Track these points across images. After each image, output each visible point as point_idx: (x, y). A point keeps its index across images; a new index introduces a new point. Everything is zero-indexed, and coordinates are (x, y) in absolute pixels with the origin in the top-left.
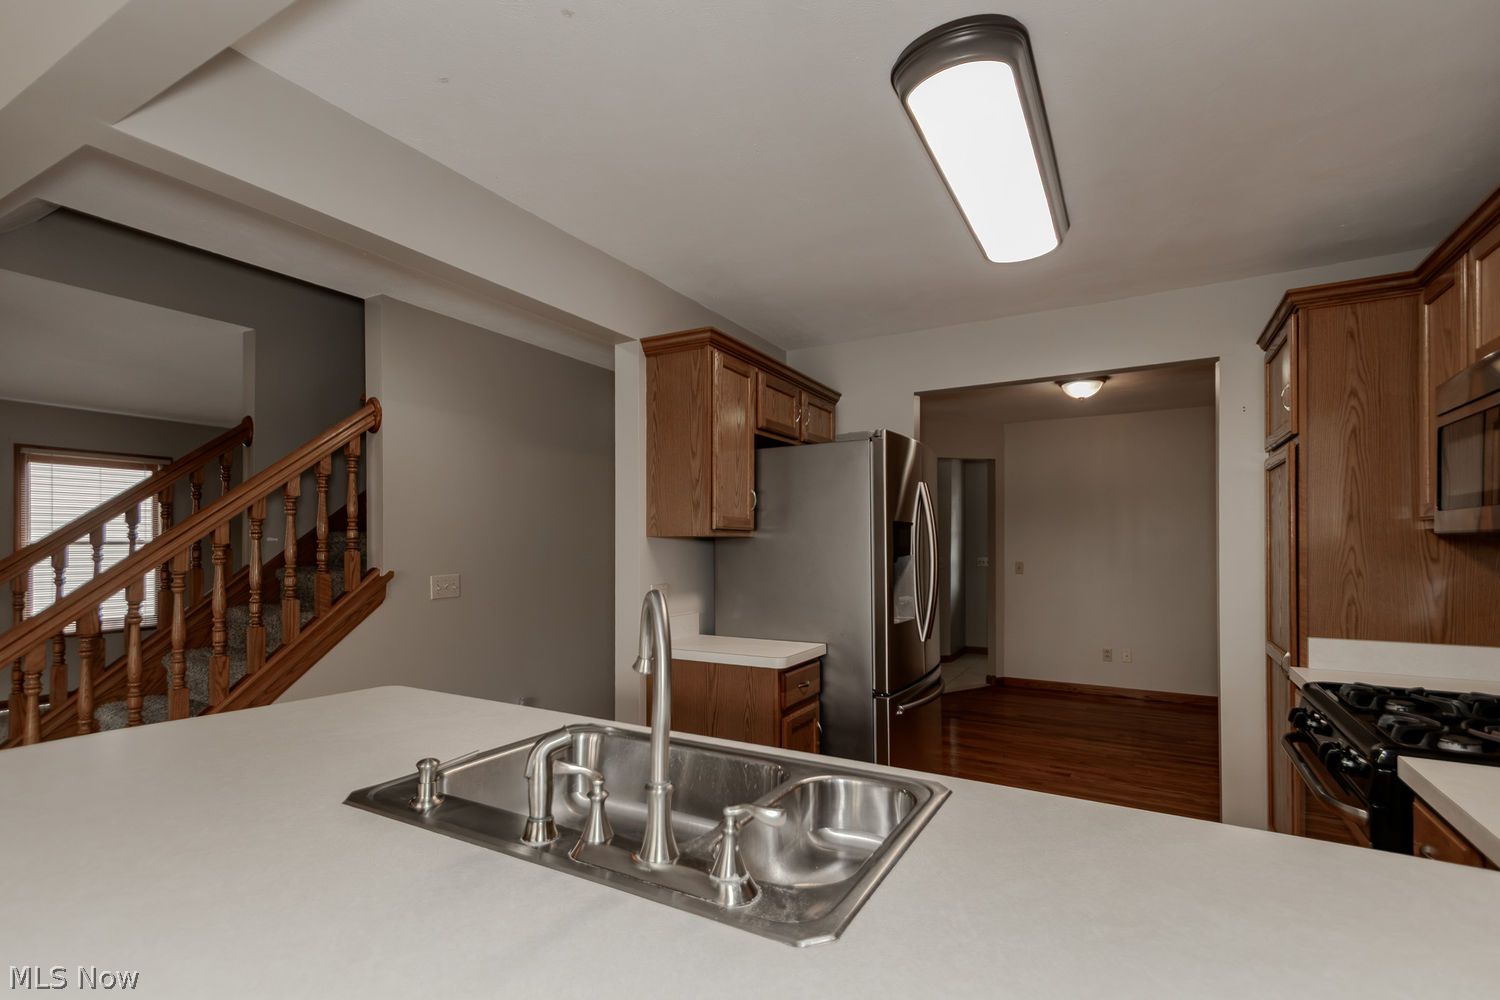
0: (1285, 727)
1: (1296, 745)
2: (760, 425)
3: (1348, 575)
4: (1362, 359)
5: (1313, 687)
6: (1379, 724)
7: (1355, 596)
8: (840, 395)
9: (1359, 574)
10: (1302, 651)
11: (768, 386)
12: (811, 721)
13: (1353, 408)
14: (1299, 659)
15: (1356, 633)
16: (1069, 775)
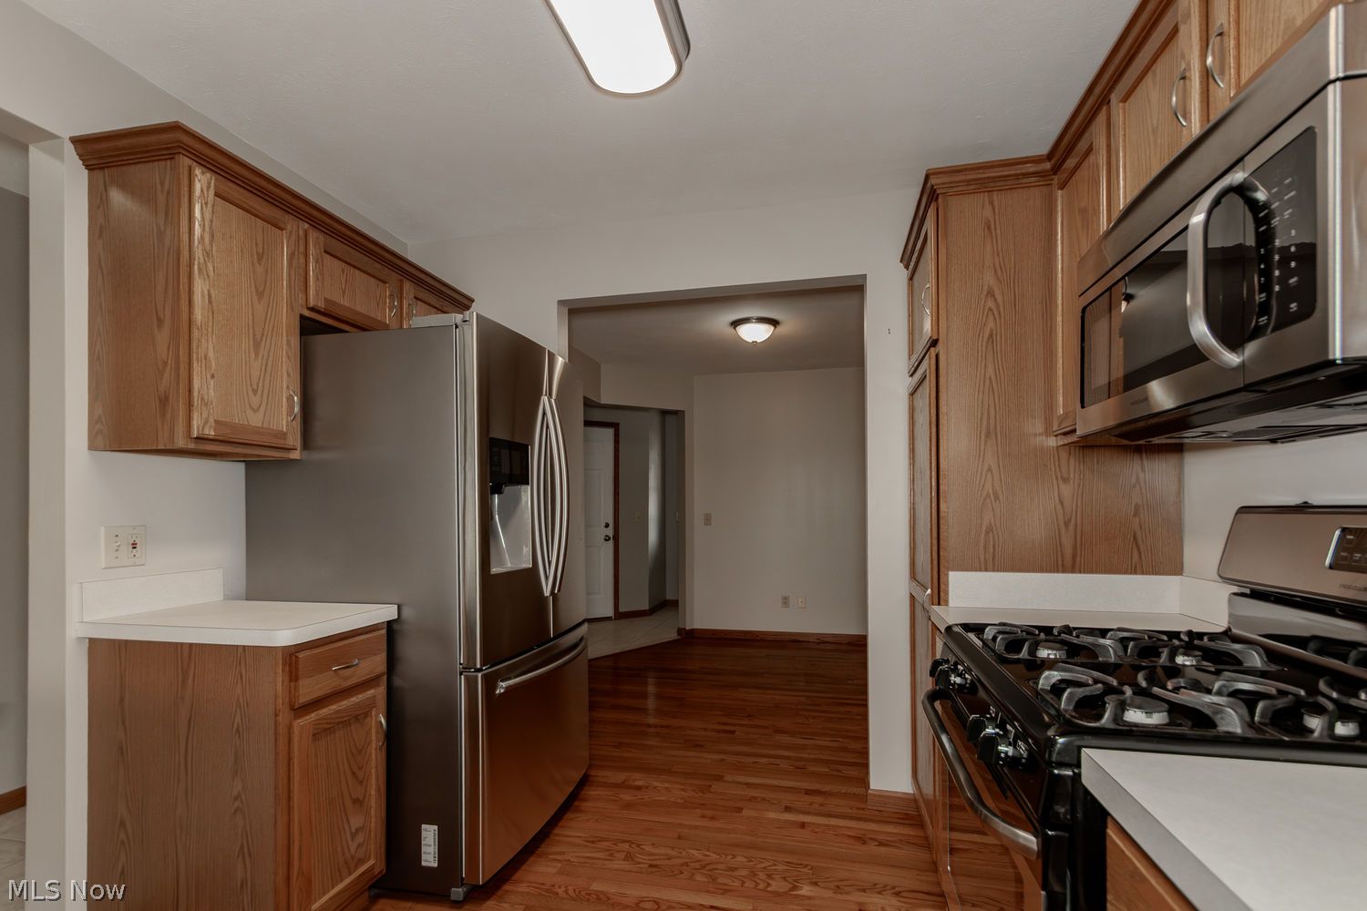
0: (927, 684)
1: (937, 705)
2: (311, 305)
3: (985, 499)
4: (998, 254)
5: (957, 629)
6: (1040, 686)
7: (993, 521)
8: (473, 301)
9: (997, 498)
10: (942, 586)
11: (325, 252)
12: (367, 714)
13: (990, 309)
14: (939, 597)
15: (994, 565)
16: (734, 732)
